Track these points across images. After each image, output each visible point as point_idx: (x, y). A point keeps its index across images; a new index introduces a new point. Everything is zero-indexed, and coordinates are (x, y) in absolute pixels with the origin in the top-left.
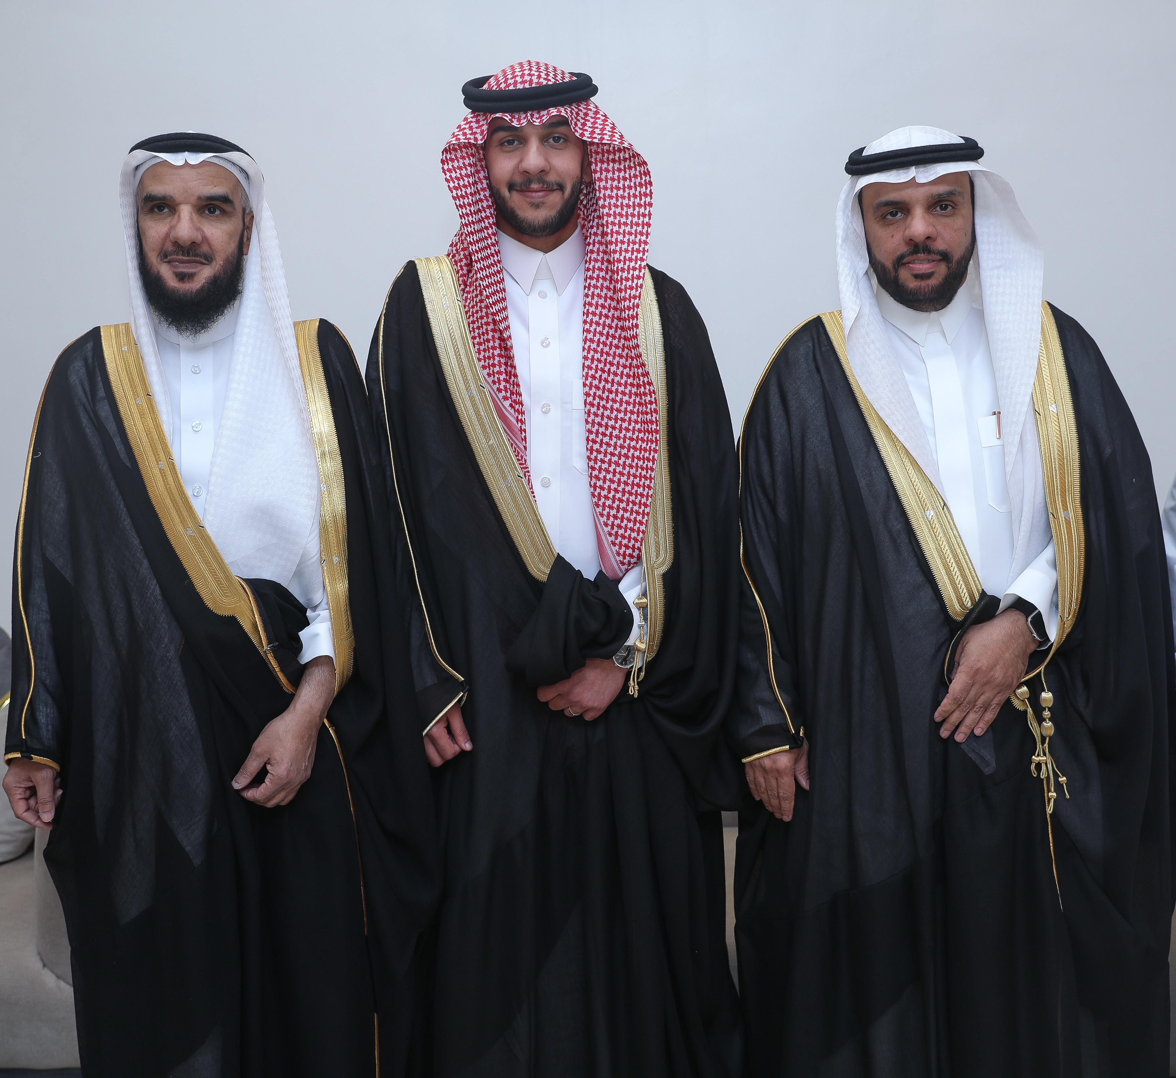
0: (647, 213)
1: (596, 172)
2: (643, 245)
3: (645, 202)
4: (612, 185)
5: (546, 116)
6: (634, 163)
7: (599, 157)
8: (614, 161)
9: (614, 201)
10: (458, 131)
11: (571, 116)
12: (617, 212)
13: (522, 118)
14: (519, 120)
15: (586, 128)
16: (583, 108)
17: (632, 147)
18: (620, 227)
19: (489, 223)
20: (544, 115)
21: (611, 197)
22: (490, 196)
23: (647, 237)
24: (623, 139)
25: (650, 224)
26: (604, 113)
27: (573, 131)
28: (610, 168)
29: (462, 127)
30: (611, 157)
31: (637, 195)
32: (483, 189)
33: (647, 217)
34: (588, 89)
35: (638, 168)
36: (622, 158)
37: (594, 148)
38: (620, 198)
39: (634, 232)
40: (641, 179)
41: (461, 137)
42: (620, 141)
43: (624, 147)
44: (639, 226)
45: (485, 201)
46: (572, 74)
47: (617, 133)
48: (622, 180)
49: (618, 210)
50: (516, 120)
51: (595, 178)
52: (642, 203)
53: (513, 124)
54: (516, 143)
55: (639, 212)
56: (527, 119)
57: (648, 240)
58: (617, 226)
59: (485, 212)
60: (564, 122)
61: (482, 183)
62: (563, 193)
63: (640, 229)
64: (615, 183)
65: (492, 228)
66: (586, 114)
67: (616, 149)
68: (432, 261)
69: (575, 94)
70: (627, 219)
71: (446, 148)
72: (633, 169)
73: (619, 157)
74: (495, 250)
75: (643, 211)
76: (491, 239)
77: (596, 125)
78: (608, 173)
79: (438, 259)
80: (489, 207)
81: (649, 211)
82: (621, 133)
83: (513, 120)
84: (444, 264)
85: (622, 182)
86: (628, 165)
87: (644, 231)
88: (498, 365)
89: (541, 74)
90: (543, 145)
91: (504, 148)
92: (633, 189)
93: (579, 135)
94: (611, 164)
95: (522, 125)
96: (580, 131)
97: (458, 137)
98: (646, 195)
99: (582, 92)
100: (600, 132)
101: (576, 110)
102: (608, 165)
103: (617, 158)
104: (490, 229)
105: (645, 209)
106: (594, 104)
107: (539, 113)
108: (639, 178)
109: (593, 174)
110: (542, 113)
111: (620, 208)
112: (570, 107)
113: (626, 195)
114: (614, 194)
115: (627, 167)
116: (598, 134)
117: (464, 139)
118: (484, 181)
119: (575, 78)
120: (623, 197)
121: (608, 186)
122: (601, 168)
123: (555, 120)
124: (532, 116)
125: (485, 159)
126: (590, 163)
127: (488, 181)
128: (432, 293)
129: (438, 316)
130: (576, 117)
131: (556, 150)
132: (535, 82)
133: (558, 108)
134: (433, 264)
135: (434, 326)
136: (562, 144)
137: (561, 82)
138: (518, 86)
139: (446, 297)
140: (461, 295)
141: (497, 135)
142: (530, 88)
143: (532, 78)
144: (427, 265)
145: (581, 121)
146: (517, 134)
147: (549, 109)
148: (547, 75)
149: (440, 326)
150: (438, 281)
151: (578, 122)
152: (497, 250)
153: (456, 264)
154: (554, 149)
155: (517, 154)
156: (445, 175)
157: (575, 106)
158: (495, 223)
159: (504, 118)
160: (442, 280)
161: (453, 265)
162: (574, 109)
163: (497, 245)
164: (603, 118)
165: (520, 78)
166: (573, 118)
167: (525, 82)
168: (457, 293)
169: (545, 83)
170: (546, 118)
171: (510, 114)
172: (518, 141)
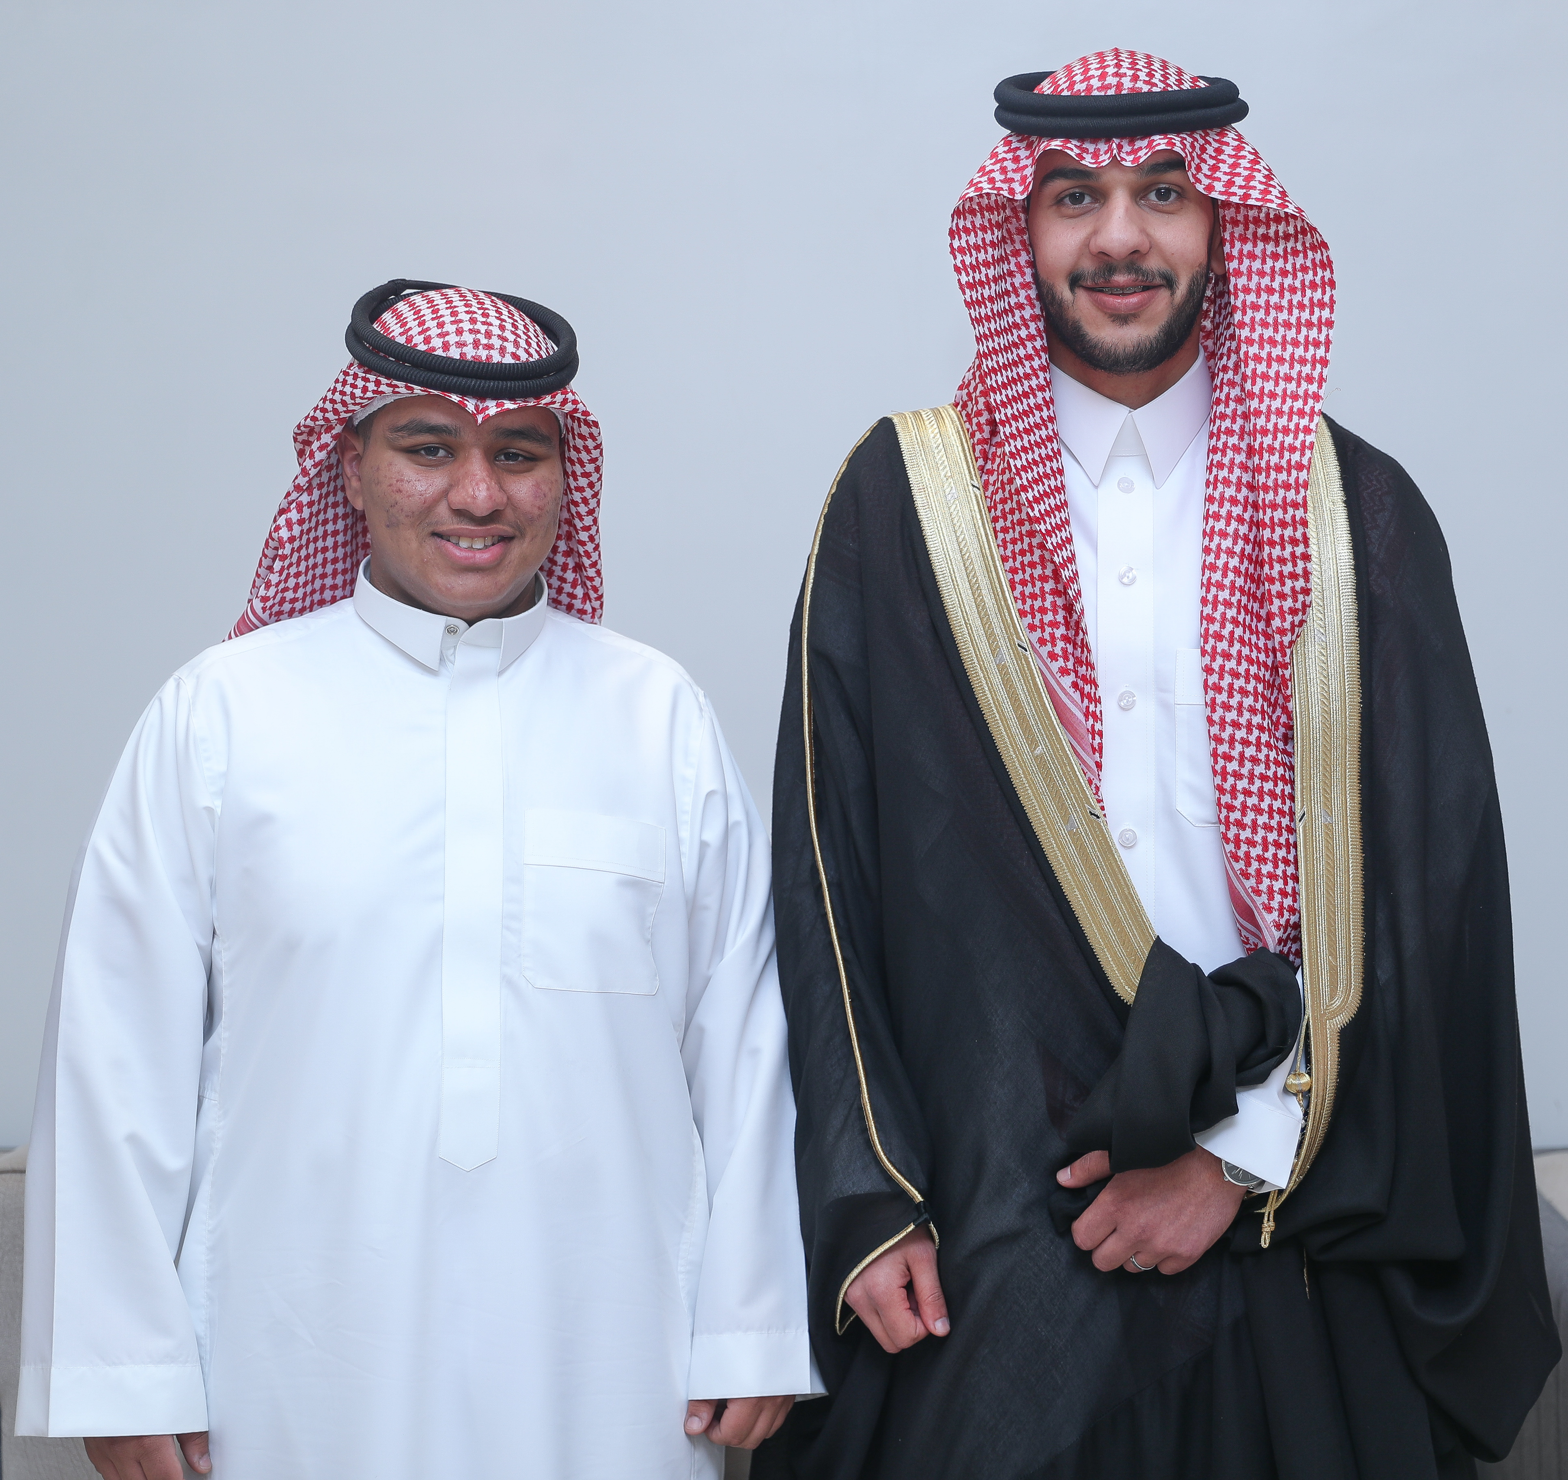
0: (1322, 338)
1: (1231, 258)
2: (1311, 402)
3: (1320, 317)
4: (1260, 284)
6: (1304, 244)
7: (1239, 230)
8: (1266, 238)
9: (1260, 315)
11: (1191, 153)
12: (1266, 337)
13: (1101, 153)
14: (1096, 155)
15: (1218, 174)
16: (1214, 139)
17: (1303, 213)
18: (1269, 366)
19: (1034, 348)
20: (1140, 149)
21: (1255, 307)
22: (1038, 297)
23: (1320, 386)
24: (1287, 199)
25: (1328, 361)
26: (1253, 149)
27: (1192, 180)
28: (1258, 251)
30: (1261, 231)
31: (1305, 305)
32: (1025, 286)
33: (1323, 348)
34: (1230, 106)
35: (1310, 253)
36: (1281, 234)
37: (1229, 213)
38: (1273, 308)
39: (1295, 377)
40: (1315, 274)
41: (985, 185)
42: (1280, 201)
43: (1286, 213)
44: (1305, 365)
45: (1028, 308)
47: (1274, 187)
48: (1279, 275)
49: (1268, 333)
50: (1090, 155)
51: (1229, 268)
52: (1315, 319)
53: (1083, 162)
54: (1087, 200)
55: (1307, 337)
56: (1112, 153)
57: (1321, 393)
58: (1264, 363)
59: (1027, 327)
60: (1177, 163)
61: (1023, 274)
62: (1173, 294)
63: (1307, 369)
64: (1266, 281)
65: (1040, 358)
66: (1219, 151)
67: (1272, 216)
68: (924, 416)
69: (1201, 113)
70: (1284, 349)
71: (958, 206)
72: (1301, 255)
73: (1277, 232)
74: (1044, 398)
75: (1316, 336)
76: (1038, 377)
77: (1238, 170)
78: (1254, 261)
79: (936, 413)
80: (1034, 318)
81: (1328, 336)
82: (1282, 187)
83: (1084, 155)
84: (946, 421)
85: (1278, 279)
86: (1292, 248)
87: (1316, 374)
89: (1139, 73)
90: (1138, 204)
91: (1064, 210)
92: (1299, 293)
93: (1204, 189)
94: (1260, 245)
95: (1102, 165)
96: (1206, 182)
97: (980, 186)
98: (1322, 305)
99: (1216, 111)
100: (1243, 184)
101: (1202, 142)
102: (1255, 245)
103: (1271, 233)
104: (1036, 358)
105: (1320, 331)
106: (1238, 133)
107: (1132, 143)
108: (1311, 272)
109: (1226, 263)
110: (1139, 144)
111: (1271, 329)
112: (1190, 136)
113: (1285, 303)
114: (1262, 302)
115: (1289, 250)
116: (1241, 187)
117: (990, 190)
118: (1028, 270)
119: (1203, 85)
120: (1279, 308)
121: (1253, 285)
122: (1241, 252)
123: (1160, 159)
124: (1120, 147)
126: (1223, 242)
127: (1034, 270)
128: (926, 474)
129: (936, 517)
130: (1200, 155)
131: (1161, 214)
132: (1126, 86)
133: (1169, 136)
134: (927, 423)
135: (929, 534)
136: (1172, 203)
137: (1177, 88)
138: (1095, 93)
139: (950, 480)
140: (978, 477)
141: (1052, 184)
142: (1118, 96)
143: (1120, 79)
144: (914, 424)
145: (1208, 163)
146: (1091, 183)
147: (1152, 138)
148: (1150, 75)
149: (941, 535)
150: (936, 451)
151: (1203, 165)
152: (1048, 399)
153: (970, 420)
154: (1159, 213)
155: (1089, 219)
156: (955, 258)
157: (1200, 135)
158: (1043, 349)
159: (1066, 150)
160: (943, 450)
161: (965, 422)
162: (1197, 141)
163: (1047, 389)
164: (1252, 157)
165: (1099, 80)
166: (1196, 157)
167: (1109, 87)
168: (970, 472)
169: (1146, 88)
170: (1146, 154)
171: (1078, 144)
172: (1091, 196)
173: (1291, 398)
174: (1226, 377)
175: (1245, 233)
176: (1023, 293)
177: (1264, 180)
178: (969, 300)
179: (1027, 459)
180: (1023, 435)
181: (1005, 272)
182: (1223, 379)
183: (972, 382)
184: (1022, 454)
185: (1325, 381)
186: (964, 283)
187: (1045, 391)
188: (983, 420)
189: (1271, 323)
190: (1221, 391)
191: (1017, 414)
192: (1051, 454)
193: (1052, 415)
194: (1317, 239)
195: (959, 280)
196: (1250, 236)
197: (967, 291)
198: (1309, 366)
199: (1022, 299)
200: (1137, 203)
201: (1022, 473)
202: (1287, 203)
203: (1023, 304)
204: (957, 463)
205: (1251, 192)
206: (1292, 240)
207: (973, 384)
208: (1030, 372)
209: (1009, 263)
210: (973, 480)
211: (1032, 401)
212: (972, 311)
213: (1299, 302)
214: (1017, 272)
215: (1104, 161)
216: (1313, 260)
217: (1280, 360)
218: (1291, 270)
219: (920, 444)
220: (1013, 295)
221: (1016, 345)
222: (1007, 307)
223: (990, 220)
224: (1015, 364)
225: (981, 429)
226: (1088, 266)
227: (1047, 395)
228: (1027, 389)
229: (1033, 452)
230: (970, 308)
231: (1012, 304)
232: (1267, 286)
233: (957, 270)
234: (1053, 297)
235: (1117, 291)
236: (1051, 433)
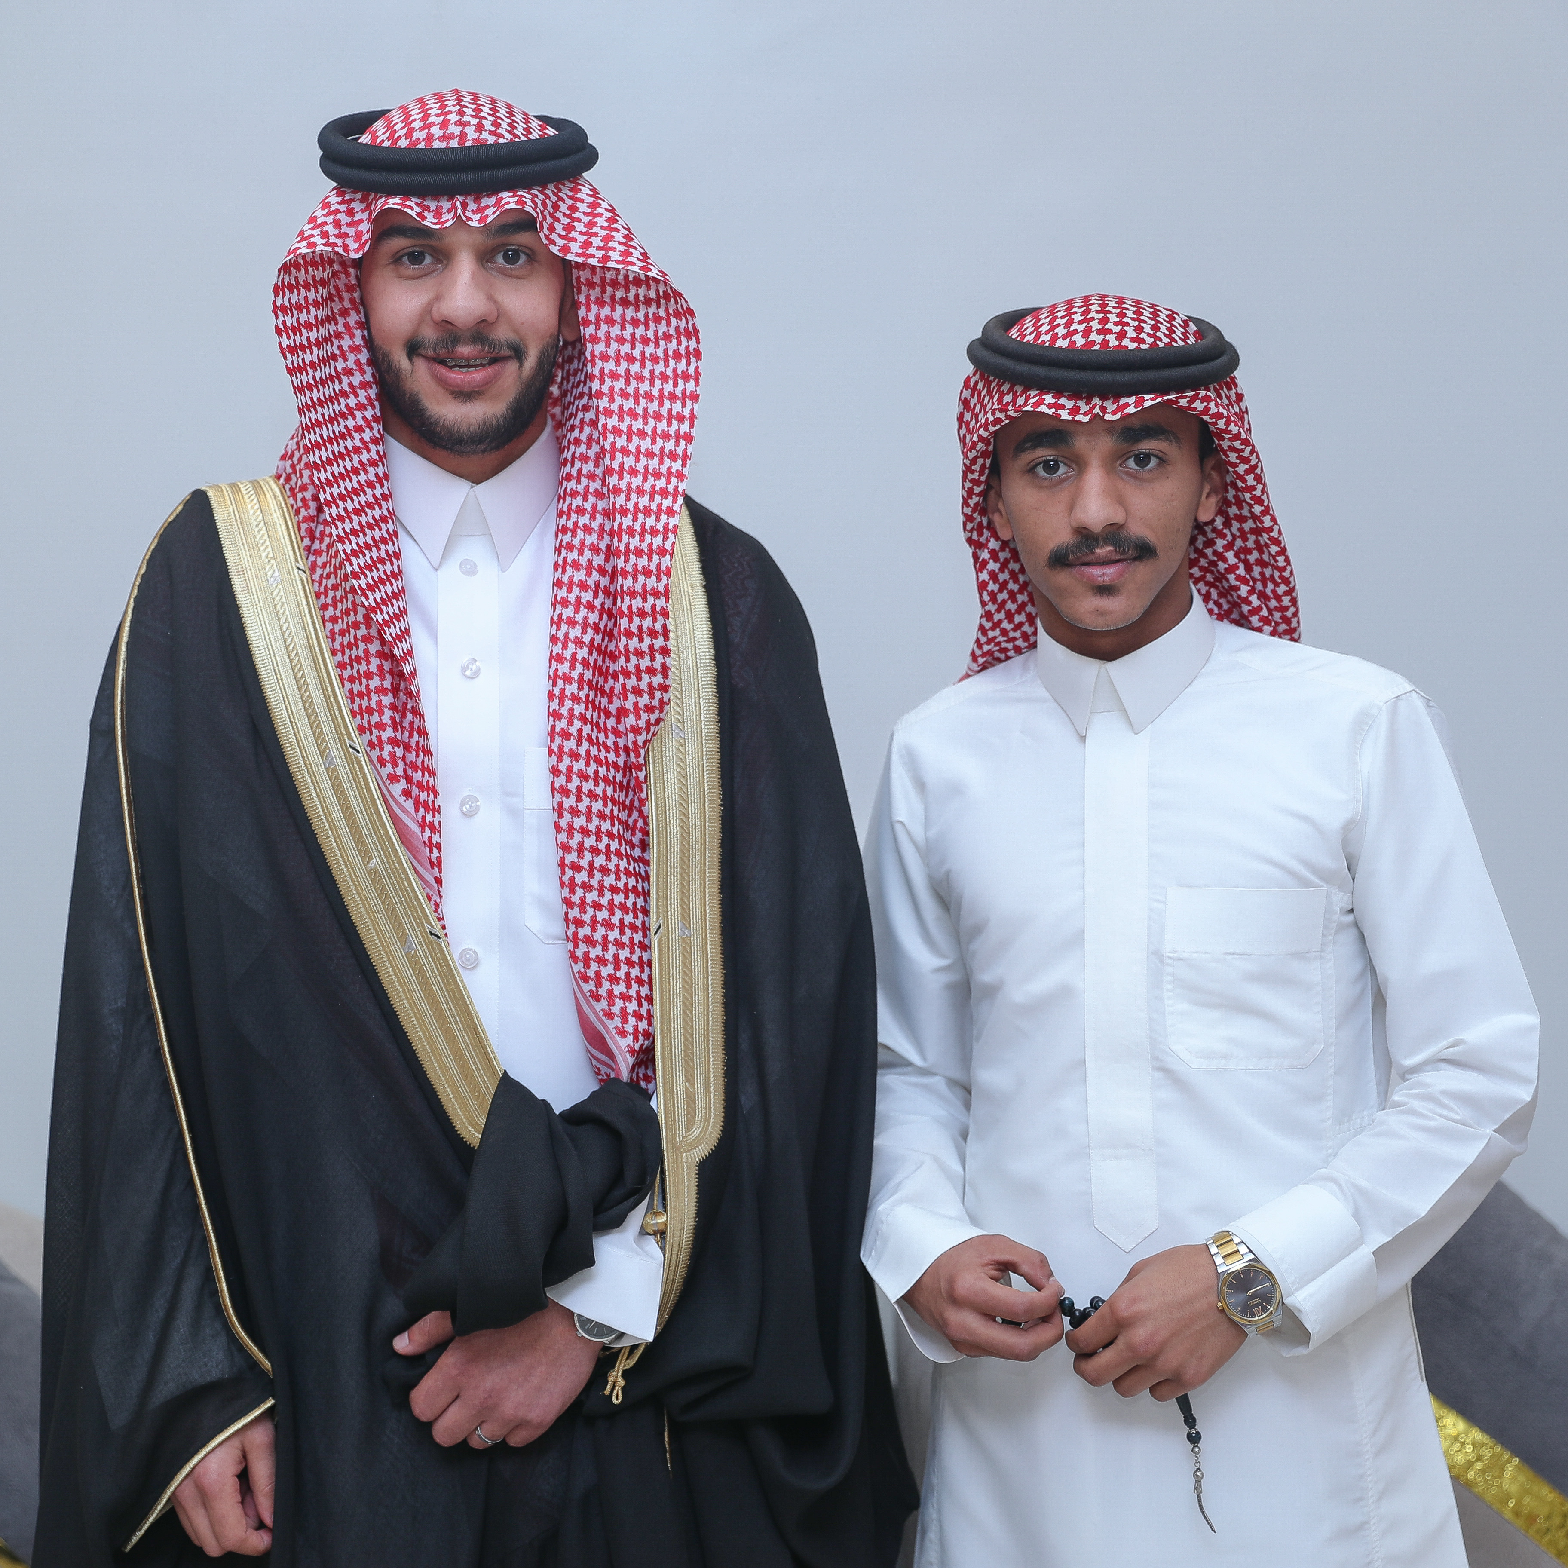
0: (687, 413)
1: (586, 322)
2: (674, 481)
3: (684, 390)
4: (619, 351)
5: (492, 210)
6: (667, 310)
7: (595, 293)
8: (625, 303)
9: (620, 385)
10: (312, 229)
11: (542, 212)
12: (626, 408)
13: (444, 211)
14: (438, 214)
15: (573, 234)
16: (567, 196)
17: (667, 277)
18: (629, 440)
19: (364, 418)
20: (488, 207)
21: (614, 376)
22: (370, 362)
23: (684, 464)
24: (649, 261)
25: (692, 437)
26: (610, 206)
27: (545, 242)
28: (617, 316)
29: (319, 221)
30: (619, 294)
31: (668, 376)
32: (355, 349)
33: (687, 423)
34: (579, 156)
35: (673, 321)
36: (641, 298)
37: (584, 275)
38: (634, 378)
39: (658, 453)
40: (679, 343)
41: (318, 240)
42: (642, 264)
43: (647, 276)
44: (669, 441)
45: (357, 374)
46: (545, 120)
47: (635, 248)
48: (640, 343)
49: (629, 404)
50: (432, 214)
51: (585, 334)
52: (678, 392)
53: (425, 223)
54: (428, 260)
55: (670, 411)
56: (456, 212)
57: (685, 471)
58: (624, 437)
59: (356, 395)
60: (527, 223)
61: (352, 336)
62: (521, 366)
63: (670, 445)
64: (626, 348)
65: (371, 429)
66: (573, 208)
67: (631, 279)
68: (243, 489)
69: (551, 165)
70: (646, 422)
71: (286, 262)
72: (664, 322)
73: (637, 296)
74: (376, 475)
75: (680, 410)
76: (369, 451)
77: (595, 230)
78: (612, 327)
79: (256, 486)
80: (365, 385)
81: (692, 410)
82: (642, 248)
83: (426, 214)
84: (268, 496)
85: (639, 347)
86: (654, 314)
87: (680, 451)
88: (376, 711)
89: (484, 122)
90: (485, 268)
91: (403, 270)
92: (662, 363)
93: (559, 251)
94: (619, 310)
95: (445, 225)
96: (561, 242)
97: (312, 240)
98: (686, 377)
99: (566, 161)
100: (602, 244)
101: (554, 198)
102: (613, 309)
103: (631, 296)
104: (367, 430)
105: (684, 405)
106: (591, 185)
107: (477, 200)
108: (674, 341)
109: (582, 328)
110: (485, 201)
111: (632, 400)
112: (542, 192)
113: (646, 373)
114: (621, 370)
115: (650, 316)
116: (599, 248)
117: (323, 245)
118: (358, 333)
119: (551, 131)
120: (640, 378)
121: (611, 352)
122: (598, 316)
123: (510, 220)
124: (464, 205)
125: (359, 286)
126: (576, 305)
127: (365, 332)
128: (245, 556)
129: (257, 602)
130: (553, 213)
131: (509, 279)
132: (470, 137)
133: (519, 193)
134: (246, 497)
135: (249, 622)
136: (521, 267)
137: (525, 139)
138: (437, 145)
139: (272, 562)
140: (304, 558)
141: (389, 242)
142: (462, 149)
143: (464, 129)
144: (232, 498)
145: (562, 222)
146: (433, 243)
147: (501, 195)
148: (496, 124)
149: (263, 622)
150: (256, 530)
151: (556, 224)
152: (381, 475)
153: (294, 496)
154: (507, 278)
155: (430, 282)
156: (277, 318)
157: (552, 191)
158: (376, 419)
159: (406, 210)
160: (264, 528)
161: (289, 497)
162: (549, 198)
163: (380, 463)
164: (609, 215)
165: (440, 129)
166: (548, 216)
167: (451, 137)
168: (295, 553)
169: (491, 140)
170: (494, 213)
171: (419, 201)
172: (431, 255)
173: (653, 475)
174: (578, 451)
175: (602, 297)
176: (351, 357)
177: (624, 241)
178: (290, 366)
179: (357, 543)
180: (353, 516)
181: (332, 333)
182: (574, 453)
183: (296, 452)
184: (352, 538)
185: (690, 459)
186: (285, 346)
187: (378, 466)
188: (308, 495)
189: (632, 394)
190: (573, 466)
191: (345, 493)
192: (386, 536)
193: (387, 492)
194: (682, 306)
195: (280, 343)
196: (608, 300)
197: (288, 355)
198: (672, 442)
199: (351, 364)
200: (483, 265)
201: (353, 559)
202: (650, 266)
203: (352, 369)
204: (279, 544)
205: (611, 253)
206: (654, 305)
207: (297, 455)
208: (360, 445)
209: (336, 324)
210: (298, 562)
211: (363, 478)
212: (294, 378)
213: (661, 373)
214: (346, 334)
215: (448, 220)
216: (677, 328)
217: (642, 434)
218: (652, 338)
219: (239, 521)
220: (340, 359)
221: (343, 415)
222: (333, 373)
223: (314, 277)
224: (343, 436)
225: (306, 506)
226: (429, 334)
227: (380, 470)
228: (357, 465)
229: (365, 535)
230: (291, 375)
231: (339, 370)
232: (627, 353)
233: (278, 331)
234: (390, 365)
235: (462, 362)
236: (386, 513)
